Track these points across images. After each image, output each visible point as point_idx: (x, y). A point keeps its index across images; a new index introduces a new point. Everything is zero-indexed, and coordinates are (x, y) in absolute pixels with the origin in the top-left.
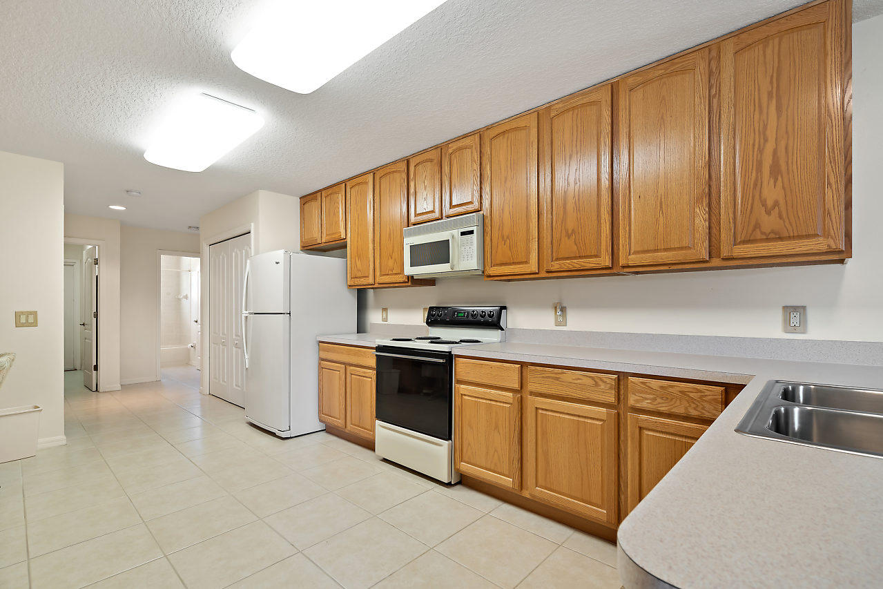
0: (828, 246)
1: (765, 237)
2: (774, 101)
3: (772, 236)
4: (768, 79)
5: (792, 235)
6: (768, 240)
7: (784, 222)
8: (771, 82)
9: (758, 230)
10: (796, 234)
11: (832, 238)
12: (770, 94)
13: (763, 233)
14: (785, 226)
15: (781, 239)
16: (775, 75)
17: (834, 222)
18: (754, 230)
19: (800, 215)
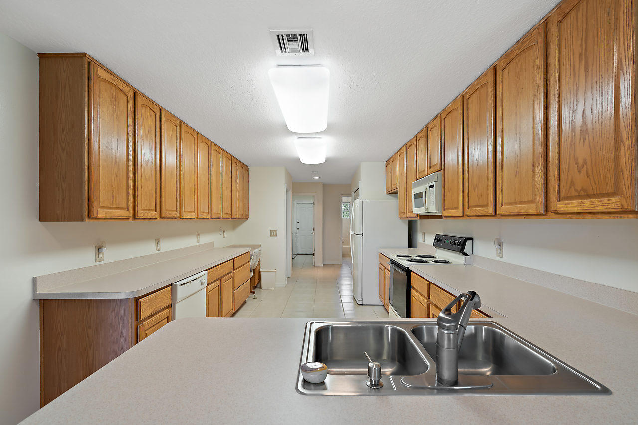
0: (622, 205)
1: (577, 194)
2: (583, 62)
3: (582, 193)
4: (579, 42)
5: (595, 193)
6: (580, 197)
7: (590, 180)
8: (581, 45)
9: (573, 187)
10: (598, 192)
11: (624, 197)
12: (580, 55)
13: (576, 190)
14: (591, 184)
15: (588, 196)
16: (584, 37)
17: (626, 181)
18: (570, 187)
19: (601, 172)
